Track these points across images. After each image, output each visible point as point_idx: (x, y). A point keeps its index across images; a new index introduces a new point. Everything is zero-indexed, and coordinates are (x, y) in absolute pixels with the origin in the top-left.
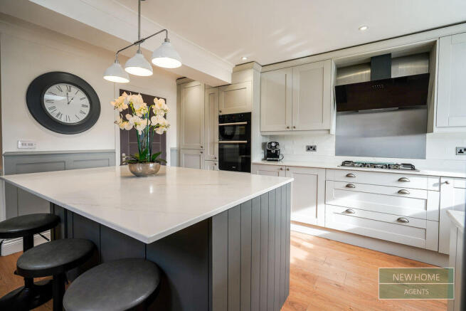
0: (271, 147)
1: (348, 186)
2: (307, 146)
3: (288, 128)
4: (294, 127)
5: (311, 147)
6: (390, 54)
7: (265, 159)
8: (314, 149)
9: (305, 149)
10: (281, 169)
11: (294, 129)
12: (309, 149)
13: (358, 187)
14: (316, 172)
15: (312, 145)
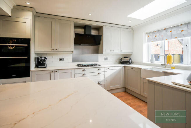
0: (42, 60)
1: (83, 75)
2: (60, 59)
3: (53, 49)
4: (57, 50)
5: (62, 59)
6: (91, 26)
7: (35, 67)
8: (63, 60)
9: (58, 60)
10: (53, 72)
11: (56, 51)
12: (61, 60)
13: (87, 75)
14: (70, 71)
15: (62, 58)
